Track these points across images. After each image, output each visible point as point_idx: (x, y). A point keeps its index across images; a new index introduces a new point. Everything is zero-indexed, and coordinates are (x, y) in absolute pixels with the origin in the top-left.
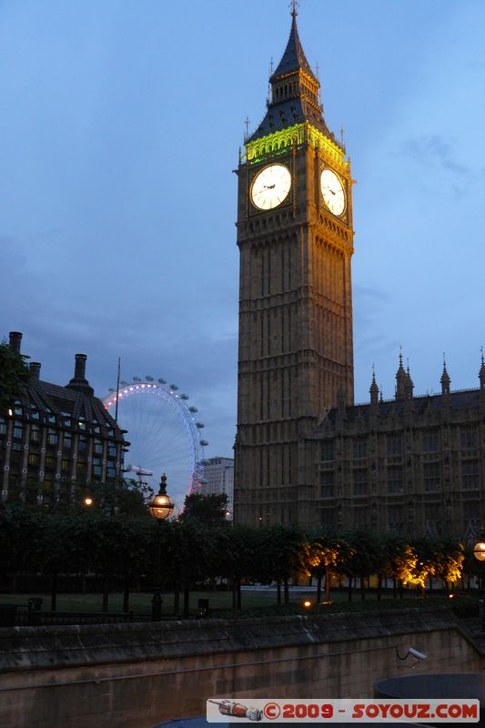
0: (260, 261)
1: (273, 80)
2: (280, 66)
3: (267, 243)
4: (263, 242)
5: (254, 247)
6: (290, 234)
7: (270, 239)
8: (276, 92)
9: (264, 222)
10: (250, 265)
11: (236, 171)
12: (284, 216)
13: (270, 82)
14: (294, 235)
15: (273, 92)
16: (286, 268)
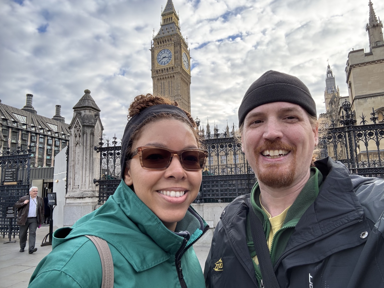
0: (161, 84)
1: (163, 15)
2: (165, 10)
3: (163, 78)
4: (162, 78)
5: (158, 79)
6: (172, 75)
7: (164, 77)
8: (164, 20)
9: (162, 70)
10: (157, 86)
11: (150, 50)
12: (170, 68)
13: (161, 16)
14: (174, 76)
15: (163, 20)
16: (170, 88)
